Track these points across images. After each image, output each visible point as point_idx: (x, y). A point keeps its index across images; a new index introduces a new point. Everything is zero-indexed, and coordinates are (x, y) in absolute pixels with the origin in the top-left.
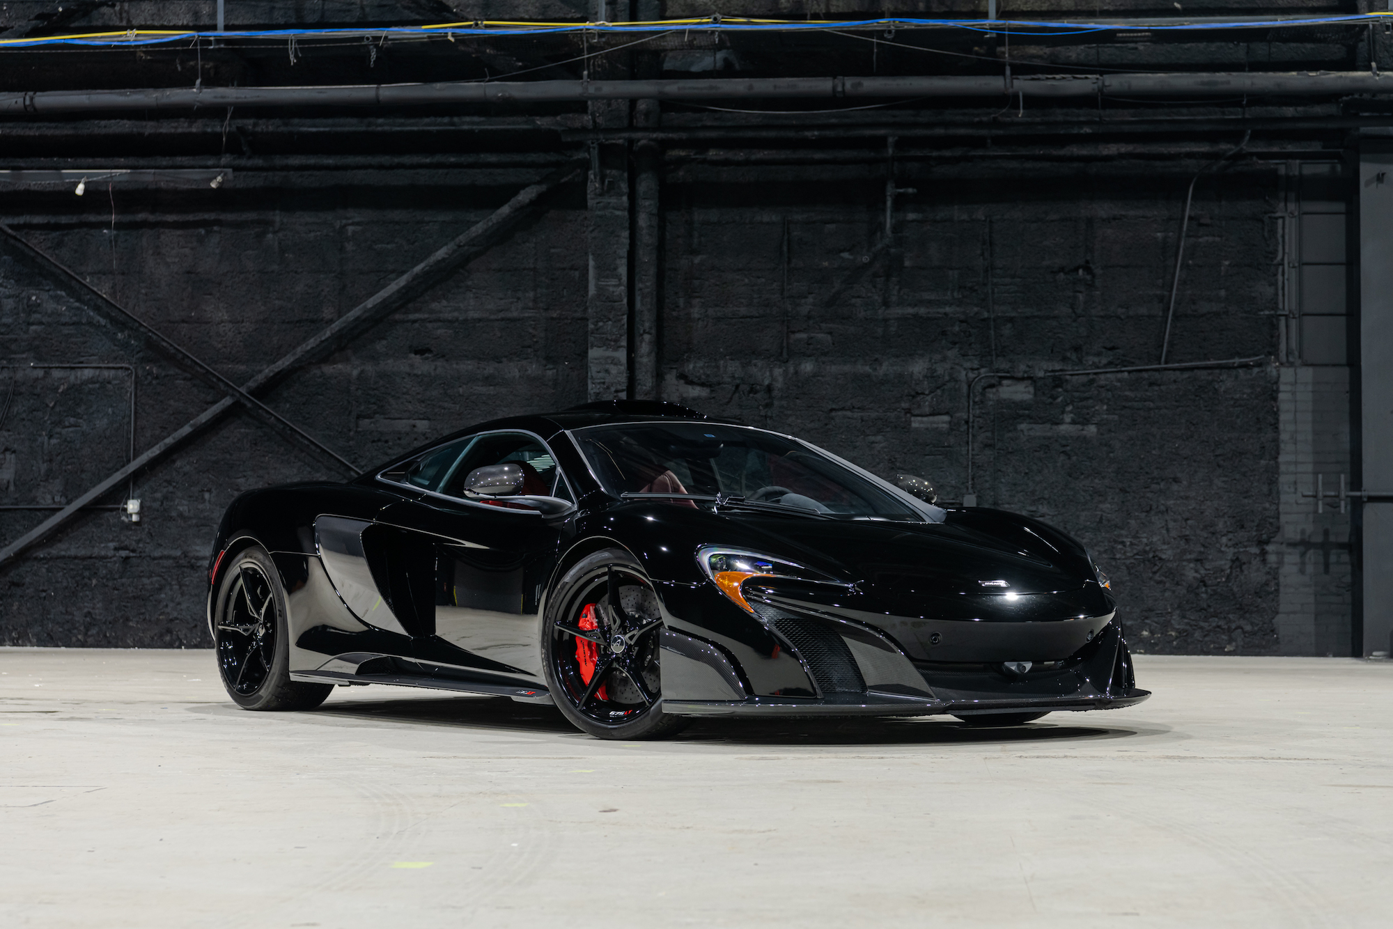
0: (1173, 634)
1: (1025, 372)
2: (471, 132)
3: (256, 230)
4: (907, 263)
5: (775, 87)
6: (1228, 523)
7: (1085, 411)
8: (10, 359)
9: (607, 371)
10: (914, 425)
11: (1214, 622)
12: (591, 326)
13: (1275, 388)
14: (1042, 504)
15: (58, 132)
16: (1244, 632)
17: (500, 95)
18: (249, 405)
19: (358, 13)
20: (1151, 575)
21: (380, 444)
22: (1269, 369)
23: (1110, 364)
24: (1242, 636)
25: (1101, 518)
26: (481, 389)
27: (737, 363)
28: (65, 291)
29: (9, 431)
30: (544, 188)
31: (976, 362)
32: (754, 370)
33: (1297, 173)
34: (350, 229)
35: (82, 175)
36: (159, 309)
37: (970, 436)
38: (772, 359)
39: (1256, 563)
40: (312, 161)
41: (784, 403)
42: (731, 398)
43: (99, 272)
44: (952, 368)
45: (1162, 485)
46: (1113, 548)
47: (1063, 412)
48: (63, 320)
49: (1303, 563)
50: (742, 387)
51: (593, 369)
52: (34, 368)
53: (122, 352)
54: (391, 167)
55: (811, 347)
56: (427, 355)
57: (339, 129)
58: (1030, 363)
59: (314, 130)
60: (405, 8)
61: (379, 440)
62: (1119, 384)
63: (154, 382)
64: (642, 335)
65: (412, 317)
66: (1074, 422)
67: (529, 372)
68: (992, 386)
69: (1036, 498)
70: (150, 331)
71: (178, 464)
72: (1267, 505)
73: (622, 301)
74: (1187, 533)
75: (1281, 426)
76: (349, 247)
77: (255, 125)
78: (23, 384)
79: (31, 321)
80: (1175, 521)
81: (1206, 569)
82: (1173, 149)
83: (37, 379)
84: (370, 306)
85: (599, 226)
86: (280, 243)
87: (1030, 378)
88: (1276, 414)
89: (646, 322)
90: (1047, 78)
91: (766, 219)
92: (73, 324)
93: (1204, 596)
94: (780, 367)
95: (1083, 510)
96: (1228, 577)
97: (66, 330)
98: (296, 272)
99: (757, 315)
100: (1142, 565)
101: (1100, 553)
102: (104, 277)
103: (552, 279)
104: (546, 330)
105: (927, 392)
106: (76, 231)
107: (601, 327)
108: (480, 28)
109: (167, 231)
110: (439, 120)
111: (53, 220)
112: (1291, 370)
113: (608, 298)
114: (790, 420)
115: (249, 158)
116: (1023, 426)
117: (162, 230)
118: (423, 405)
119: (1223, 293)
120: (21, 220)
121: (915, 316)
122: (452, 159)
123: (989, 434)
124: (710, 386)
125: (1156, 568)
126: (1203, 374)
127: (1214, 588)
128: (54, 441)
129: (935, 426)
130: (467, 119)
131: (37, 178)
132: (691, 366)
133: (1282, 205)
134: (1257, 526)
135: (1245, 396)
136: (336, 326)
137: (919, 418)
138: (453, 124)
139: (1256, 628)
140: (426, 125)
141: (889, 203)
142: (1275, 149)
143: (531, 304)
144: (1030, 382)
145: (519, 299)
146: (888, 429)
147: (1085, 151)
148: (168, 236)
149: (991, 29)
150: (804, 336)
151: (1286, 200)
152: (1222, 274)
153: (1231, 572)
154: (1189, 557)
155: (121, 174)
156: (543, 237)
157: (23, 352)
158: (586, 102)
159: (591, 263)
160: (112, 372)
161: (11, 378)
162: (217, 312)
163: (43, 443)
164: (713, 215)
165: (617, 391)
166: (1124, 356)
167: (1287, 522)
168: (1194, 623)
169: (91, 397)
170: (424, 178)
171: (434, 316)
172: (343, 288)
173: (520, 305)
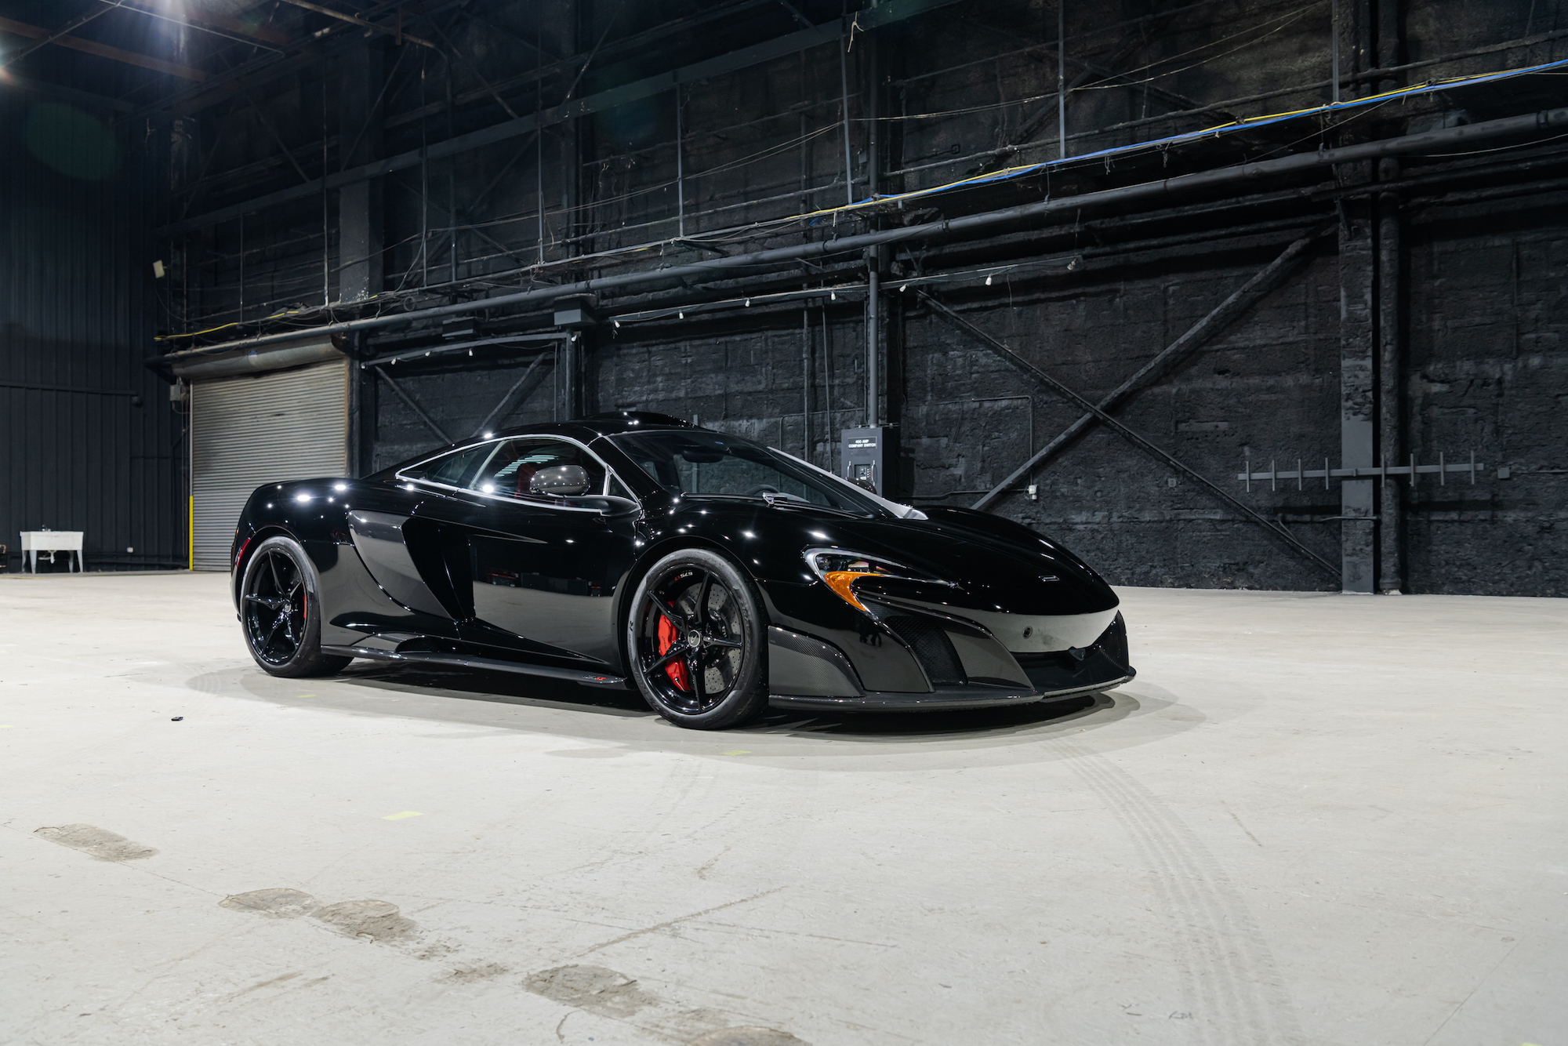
2: (1252, 206)
3: (1108, 296)
5: (1483, 129)
8: (960, 397)
9: (1356, 376)
12: (1343, 343)
15: (980, 246)
17: (1254, 172)
18: (1101, 418)
21: (1193, 441)
26: (1264, 397)
27: (1471, 363)
28: (991, 350)
29: (960, 443)
30: (1307, 240)
32: (1486, 367)
34: (1171, 288)
35: (988, 272)
36: (1048, 357)
38: (1503, 357)
40: (1142, 244)
41: (1514, 392)
42: (1466, 391)
43: (1012, 336)
48: (991, 369)
50: (1476, 382)
51: (1345, 376)
52: (974, 401)
53: (1026, 388)
54: (1198, 241)
55: (1540, 344)
56: (1226, 374)
59: (1141, 221)
61: (1192, 438)
63: (1045, 406)
64: (1385, 346)
65: (1215, 348)
67: (1301, 381)
71: (1060, 460)
73: (1368, 320)
76: (1171, 302)
77: (1102, 223)
78: (967, 412)
79: (973, 371)
83: (975, 409)
84: (1181, 342)
85: (1348, 265)
86: (1124, 304)
89: (1387, 335)
91: (1497, 243)
92: (997, 371)
94: (1510, 363)
97: (993, 376)
98: (1135, 323)
99: (1490, 322)
103: (1319, 310)
104: (1315, 349)
106: (997, 310)
107: (1351, 342)
108: (1241, 124)
109: (1052, 303)
110: (1229, 201)
111: (983, 304)
113: (1356, 319)
114: (1519, 406)
117: (1049, 303)
118: (1223, 411)
120: (964, 307)
122: (1242, 229)
124: (1449, 382)
128: (986, 448)
130: (1249, 197)
131: (964, 277)
132: (1432, 368)
136: (1158, 359)
138: (1238, 202)
143: (1303, 331)
145: (1294, 327)
148: (1053, 307)
150: (1533, 336)
155: (1013, 268)
156: (1312, 279)
157: (968, 392)
158: (1331, 165)
159: (1343, 293)
160: (1020, 401)
161: (960, 409)
162: (1085, 356)
163: (979, 450)
164: (1451, 246)
165: (1364, 391)
169: (1007, 418)
170: (1222, 245)
171: (1231, 346)
172: (1168, 331)
173: (1296, 331)
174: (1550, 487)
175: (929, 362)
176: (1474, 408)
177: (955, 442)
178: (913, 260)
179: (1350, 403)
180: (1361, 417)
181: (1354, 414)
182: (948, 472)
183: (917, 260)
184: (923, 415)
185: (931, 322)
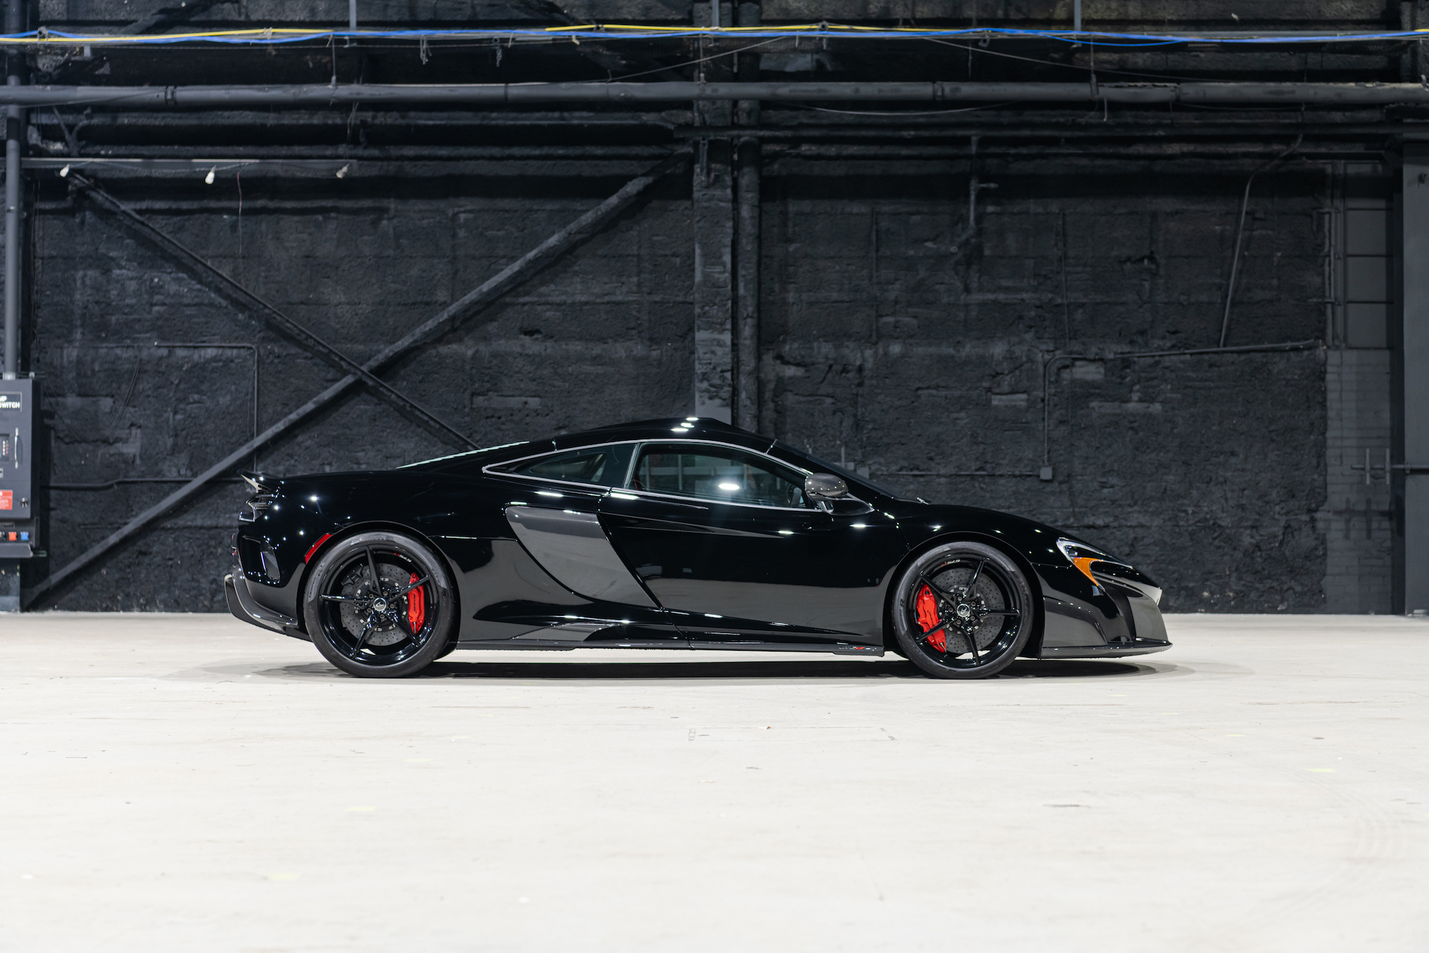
0: (1231, 594)
1: (1097, 354)
2: (581, 126)
3: (372, 216)
4: (987, 252)
5: (880, 91)
6: (1281, 493)
7: (1151, 390)
8: (134, 339)
9: (713, 352)
10: (995, 403)
11: (1268, 583)
12: (697, 310)
13: (1323, 369)
14: (1112, 475)
15: (182, 122)
16: (1295, 593)
17: (622, 95)
18: (371, 383)
19: (469, 12)
20: (1211, 541)
21: (493, 420)
22: (1318, 352)
23: (1173, 347)
24: (1294, 596)
25: (1165, 489)
26: (588, 368)
27: (830, 345)
28: (186, 273)
29: (135, 407)
30: (649, 180)
31: (1051, 345)
32: (847, 351)
33: (1342, 172)
34: (462, 216)
35: (211, 165)
36: (278, 291)
37: (1046, 413)
38: (863, 341)
39: (1306, 530)
40: (426, 151)
41: (874, 382)
42: (825, 378)
43: (220, 256)
44: (1029, 350)
45: (1222, 458)
46: (1176, 516)
47: (1131, 391)
48: (186, 301)
49: (1348, 530)
50: (834, 368)
51: (700, 351)
52: (158, 347)
53: (243, 333)
54: (502, 159)
55: (898, 330)
56: (536, 336)
57: (454, 122)
58: (1101, 346)
59: (430, 123)
60: (514, 7)
61: (492, 416)
62: (1181, 366)
63: (276, 361)
64: (745, 319)
65: (522, 300)
66: (1140, 400)
67: (635, 352)
68: (1066, 367)
69: (1106, 470)
70: (274, 312)
71: (300, 438)
72: (1316, 476)
73: (727, 287)
74: (1244, 502)
75: (1328, 404)
76: (462, 233)
77: (374, 118)
79: (154, 301)
80: (1233, 491)
81: (1261, 535)
82: (1231, 149)
83: (161, 358)
84: (484, 289)
85: (705, 217)
86: (394, 229)
87: (1101, 360)
88: (1324, 393)
89: (748, 307)
90: (1130, 86)
91: (856, 210)
92: (195, 305)
93: (1259, 560)
94: (871, 349)
95: (1149, 481)
96: (1281, 543)
97: (188, 311)
98: (411, 257)
99: (848, 300)
100: (1203, 532)
101: (1165, 521)
102: (224, 261)
103: (655, 265)
104: (649, 313)
105: (1006, 372)
106: (197, 216)
107: (708, 311)
108: (601, 32)
109: (285, 217)
110: (550, 114)
111: (174, 205)
112: (1337, 354)
113: (713, 284)
114: (880, 398)
115: (365, 148)
116: (1094, 404)
117: (281, 216)
118: (535, 383)
119: (1275, 282)
120: (144, 205)
121: (995, 302)
122: (561, 152)
123: (1063, 411)
124: (805, 366)
125: (1216, 534)
126: (1258, 356)
127: (1269, 552)
128: (179, 417)
129: (1013, 403)
130: (577, 114)
131: (167, 168)
132: (787, 348)
133: (1328, 201)
134: (1307, 495)
135: (1296, 377)
136: (453, 309)
137: (999, 397)
138: (563, 119)
139: (1306, 589)
140: (537, 119)
141: (973, 197)
142: (1323, 150)
143: (635, 289)
144: (1100, 363)
145: (623, 283)
146: (971, 407)
147: (1151, 150)
148: (289, 222)
149: (1078, 39)
150: (891, 319)
151: (1332, 197)
152: (1275, 264)
153: (1284, 538)
154: (1245, 524)
155: (250, 164)
156: (646, 225)
157: (147, 332)
159: (698, 251)
160: (235, 351)
161: (136, 357)
162: (334, 294)
163: (168, 419)
164: (806, 206)
165: (722, 371)
166: (1186, 339)
167: (1333, 493)
168: (1250, 584)
169: (215, 375)
170: (532, 168)
171: (543, 300)
172: (456, 272)
173: (625, 289)
174: (909, 491)
175: (79, 283)
176: (833, 397)
177: (127, 405)
178: (63, 127)
179: (705, 385)
180: (718, 401)
181: (711, 398)
182: (112, 450)
183: (71, 128)
184: (70, 362)
185: (83, 222)
